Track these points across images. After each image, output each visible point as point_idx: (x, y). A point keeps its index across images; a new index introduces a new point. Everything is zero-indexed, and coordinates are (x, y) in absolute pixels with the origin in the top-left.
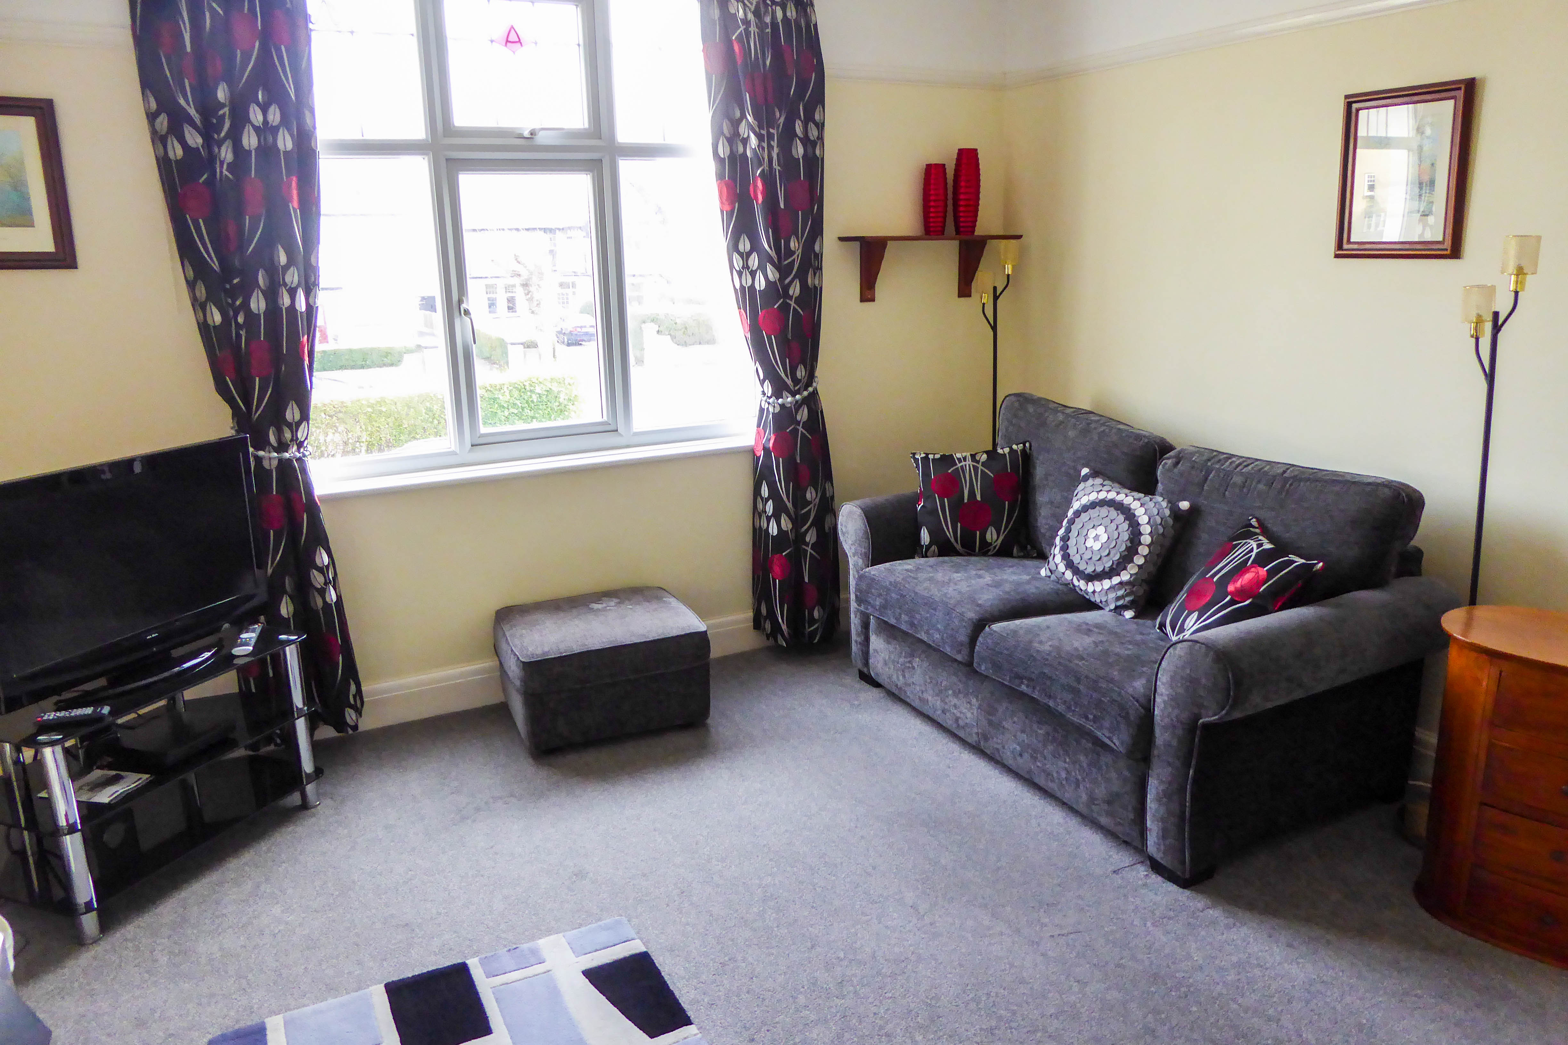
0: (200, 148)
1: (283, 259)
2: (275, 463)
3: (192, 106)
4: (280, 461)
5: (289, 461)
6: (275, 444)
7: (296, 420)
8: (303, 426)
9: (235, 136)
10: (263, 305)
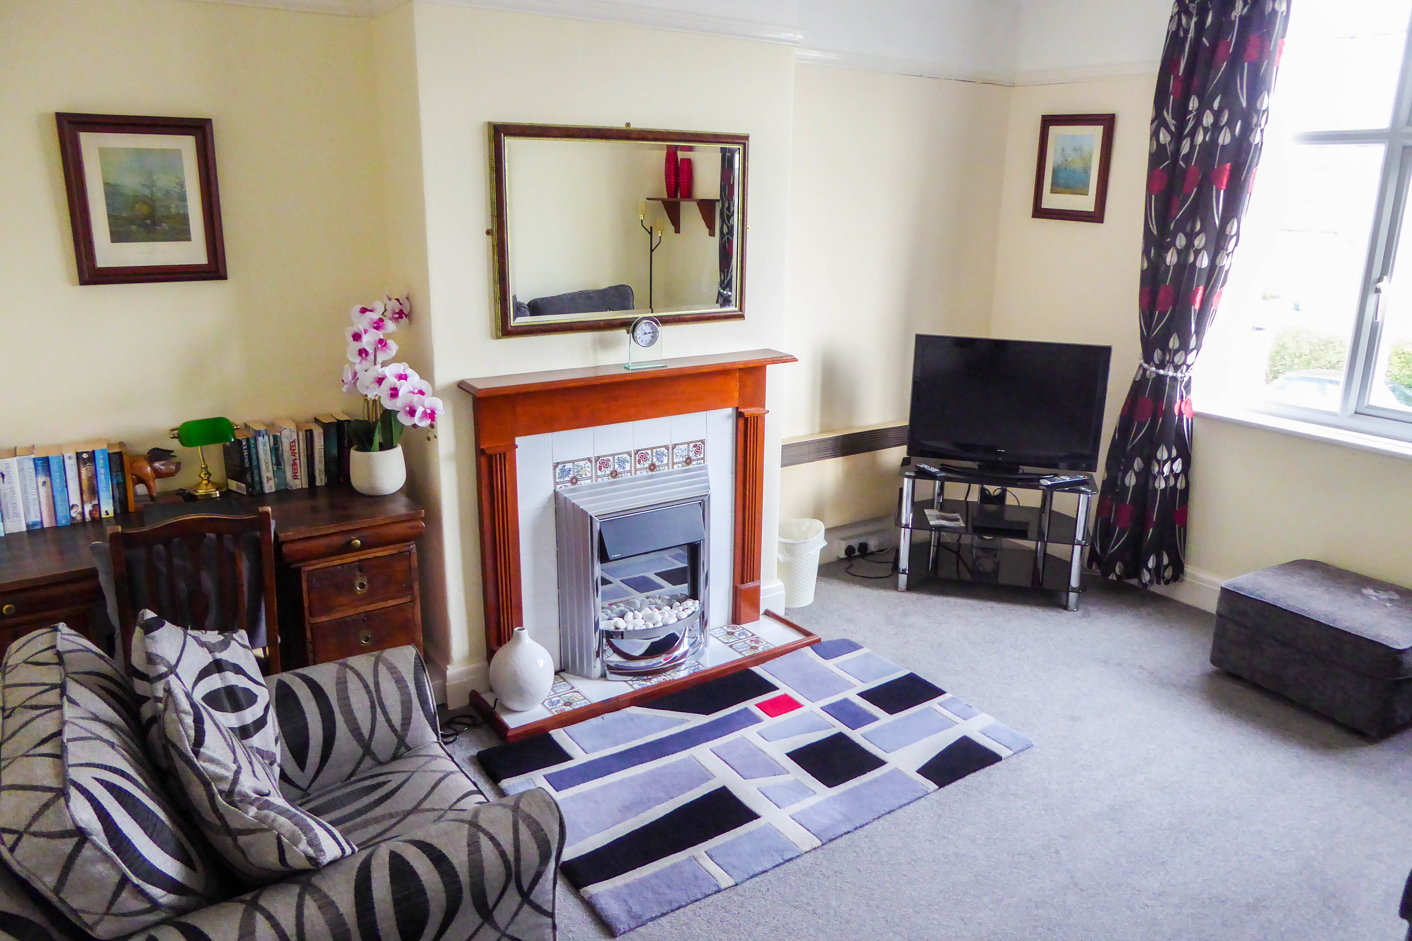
0: (1168, 145)
1: (1198, 227)
2: (1154, 376)
3: (1170, 115)
4: (1158, 375)
5: (1164, 377)
6: (1157, 362)
7: (1175, 348)
8: (1180, 354)
9: (1193, 134)
10: (1175, 260)
